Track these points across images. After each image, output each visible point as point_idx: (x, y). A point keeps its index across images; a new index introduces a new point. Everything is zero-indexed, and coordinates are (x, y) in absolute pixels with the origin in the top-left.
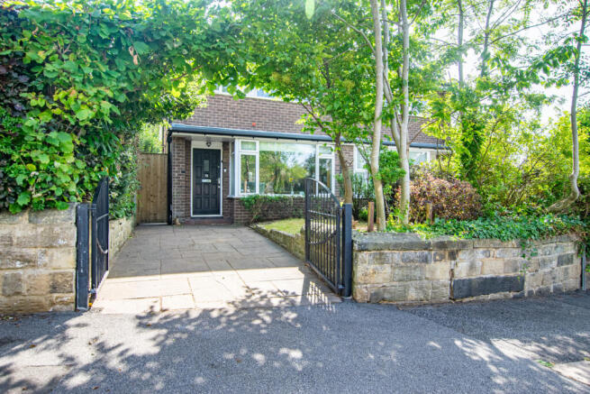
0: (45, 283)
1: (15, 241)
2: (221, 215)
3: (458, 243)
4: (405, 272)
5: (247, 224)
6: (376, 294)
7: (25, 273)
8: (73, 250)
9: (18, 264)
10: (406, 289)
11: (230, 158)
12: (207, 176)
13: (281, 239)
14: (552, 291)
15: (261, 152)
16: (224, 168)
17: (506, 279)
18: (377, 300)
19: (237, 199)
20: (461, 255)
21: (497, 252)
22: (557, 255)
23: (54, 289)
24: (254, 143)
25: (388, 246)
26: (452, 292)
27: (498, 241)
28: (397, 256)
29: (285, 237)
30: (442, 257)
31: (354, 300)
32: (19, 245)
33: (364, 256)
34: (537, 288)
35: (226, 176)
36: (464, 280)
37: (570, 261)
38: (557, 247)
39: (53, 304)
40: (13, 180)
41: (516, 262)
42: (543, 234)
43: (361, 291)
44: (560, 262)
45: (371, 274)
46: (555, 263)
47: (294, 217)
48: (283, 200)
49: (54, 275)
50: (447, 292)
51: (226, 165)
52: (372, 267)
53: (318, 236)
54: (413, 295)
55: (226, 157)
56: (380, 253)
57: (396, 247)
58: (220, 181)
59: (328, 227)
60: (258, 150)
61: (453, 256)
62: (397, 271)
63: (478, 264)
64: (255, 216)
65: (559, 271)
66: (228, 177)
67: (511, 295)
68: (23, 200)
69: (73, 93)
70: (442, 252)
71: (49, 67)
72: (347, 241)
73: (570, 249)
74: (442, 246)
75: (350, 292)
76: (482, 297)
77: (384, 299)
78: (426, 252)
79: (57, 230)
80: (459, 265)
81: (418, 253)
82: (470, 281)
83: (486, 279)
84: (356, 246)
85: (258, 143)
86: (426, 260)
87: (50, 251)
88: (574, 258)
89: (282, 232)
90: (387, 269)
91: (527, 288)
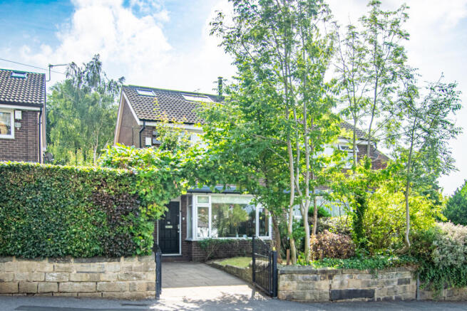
0: (145, 287)
1: (133, 269)
2: (180, 254)
3: (333, 271)
4: (305, 285)
5: (203, 261)
6: (289, 296)
7: (137, 282)
8: (155, 272)
9: (135, 278)
10: (305, 294)
11: (188, 208)
12: (169, 223)
13: (235, 271)
14: (394, 298)
15: (213, 204)
16: (182, 217)
17: (362, 291)
18: (290, 299)
19: (194, 242)
20: (335, 277)
21: (357, 276)
22: (397, 278)
23: (148, 289)
24: (208, 198)
25: (295, 272)
26: (330, 297)
27: (357, 270)
28: (300, 277)
29: (238, 269)
30: (325, 278)
31: (278, 299)
32: (135, 270)
33: (283, 276)
34: (383, 297)
35: (184, 223)
36: (337, 291)
37: (407, 282)
38: (397, 274)
39: (147, 295)
40: (136, 244)
41: (368, 282)
42: (386, 267)
43: (282, 294)
44: (400, 282)
45: (286, 285)
46: (396, 283)
47: (239, 255)
48: (230, 242)
49: (148, 283)
50: (328, 296)
51: (184, 214)
52: (287, 282)
53: (260, 268)
54: (308, 297)
55: (184, 207)
56: (291, 275)
57: (299, 272)
58: (180, 227)
59: (264, 262)
60: (210, 203)
61: (331, 277)
62: (300, 285)
63: (346, 282)
64: (209, 256)
65: (400, 288)
66: (186, 224)
67: (367, 299)
68: (138, 252)
69: (155, 205)
70: (324, 275)
71: (148, 196)
72: (275, 270)
73: (408, 276)
74: (324, 272)
75: (276, 295)
76: (348, 300)
77: (293, 299)
78: (316, 275)
79: (149, 264)
80: (335, 282)
81: (311, 276)
82: (341, 291)
83: (350, 290)
84: (279, 272)
85: (210, 197)
86: (315, 279)
87: (147, 273)
88: (411, 280)
89: (235, 266)
90: (295, 284)
91: (376, 296)
